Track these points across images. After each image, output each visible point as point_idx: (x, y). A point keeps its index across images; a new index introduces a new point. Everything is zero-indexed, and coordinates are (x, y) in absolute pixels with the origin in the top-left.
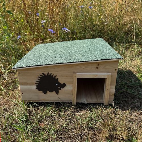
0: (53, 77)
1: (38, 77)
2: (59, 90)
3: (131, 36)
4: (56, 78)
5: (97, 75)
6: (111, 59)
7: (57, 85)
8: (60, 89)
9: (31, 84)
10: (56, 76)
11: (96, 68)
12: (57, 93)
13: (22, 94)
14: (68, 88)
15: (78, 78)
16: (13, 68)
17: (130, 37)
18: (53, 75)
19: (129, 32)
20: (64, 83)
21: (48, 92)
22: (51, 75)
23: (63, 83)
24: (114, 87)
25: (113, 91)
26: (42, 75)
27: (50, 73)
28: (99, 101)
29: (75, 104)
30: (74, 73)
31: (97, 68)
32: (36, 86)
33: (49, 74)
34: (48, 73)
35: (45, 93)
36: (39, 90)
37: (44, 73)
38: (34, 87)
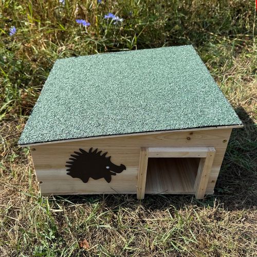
0: (101, 154)
1: (72, 155)
2: (113, 177)
3: (246, 17)
4: (107, 156)
5: (187, 153)
6: (219, 126)
7: (108, 168)
8: (115, 175)
9: (58, 167)
10: (106, 153)
11: (187, 139)
12: (109, 180)
13: (41, 182)
14: (130, 171)
15: (149, 158)
16: (21, 145)
17: (243, 19)
18: (101, 151)
19: (241, 8)
20: (121, 164)
21: (91, 179)
22: (98, 151)
23: (119, 165)
24: (218, 169)
25: (216, 175)
26: (79, 151)
27: (94, 148)
28: (187, 191)
29: (142, 197)
30: (142, 148)
31: (189, 139)
32: (67, 170)
33: (93, 151)
34: (91, 149)
35: (85, 181)
36: (73, 177)
37: (83, 148)
38: (64, 172)
